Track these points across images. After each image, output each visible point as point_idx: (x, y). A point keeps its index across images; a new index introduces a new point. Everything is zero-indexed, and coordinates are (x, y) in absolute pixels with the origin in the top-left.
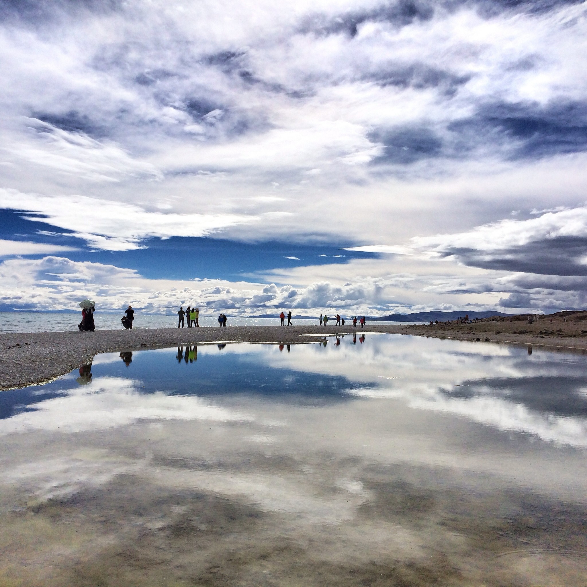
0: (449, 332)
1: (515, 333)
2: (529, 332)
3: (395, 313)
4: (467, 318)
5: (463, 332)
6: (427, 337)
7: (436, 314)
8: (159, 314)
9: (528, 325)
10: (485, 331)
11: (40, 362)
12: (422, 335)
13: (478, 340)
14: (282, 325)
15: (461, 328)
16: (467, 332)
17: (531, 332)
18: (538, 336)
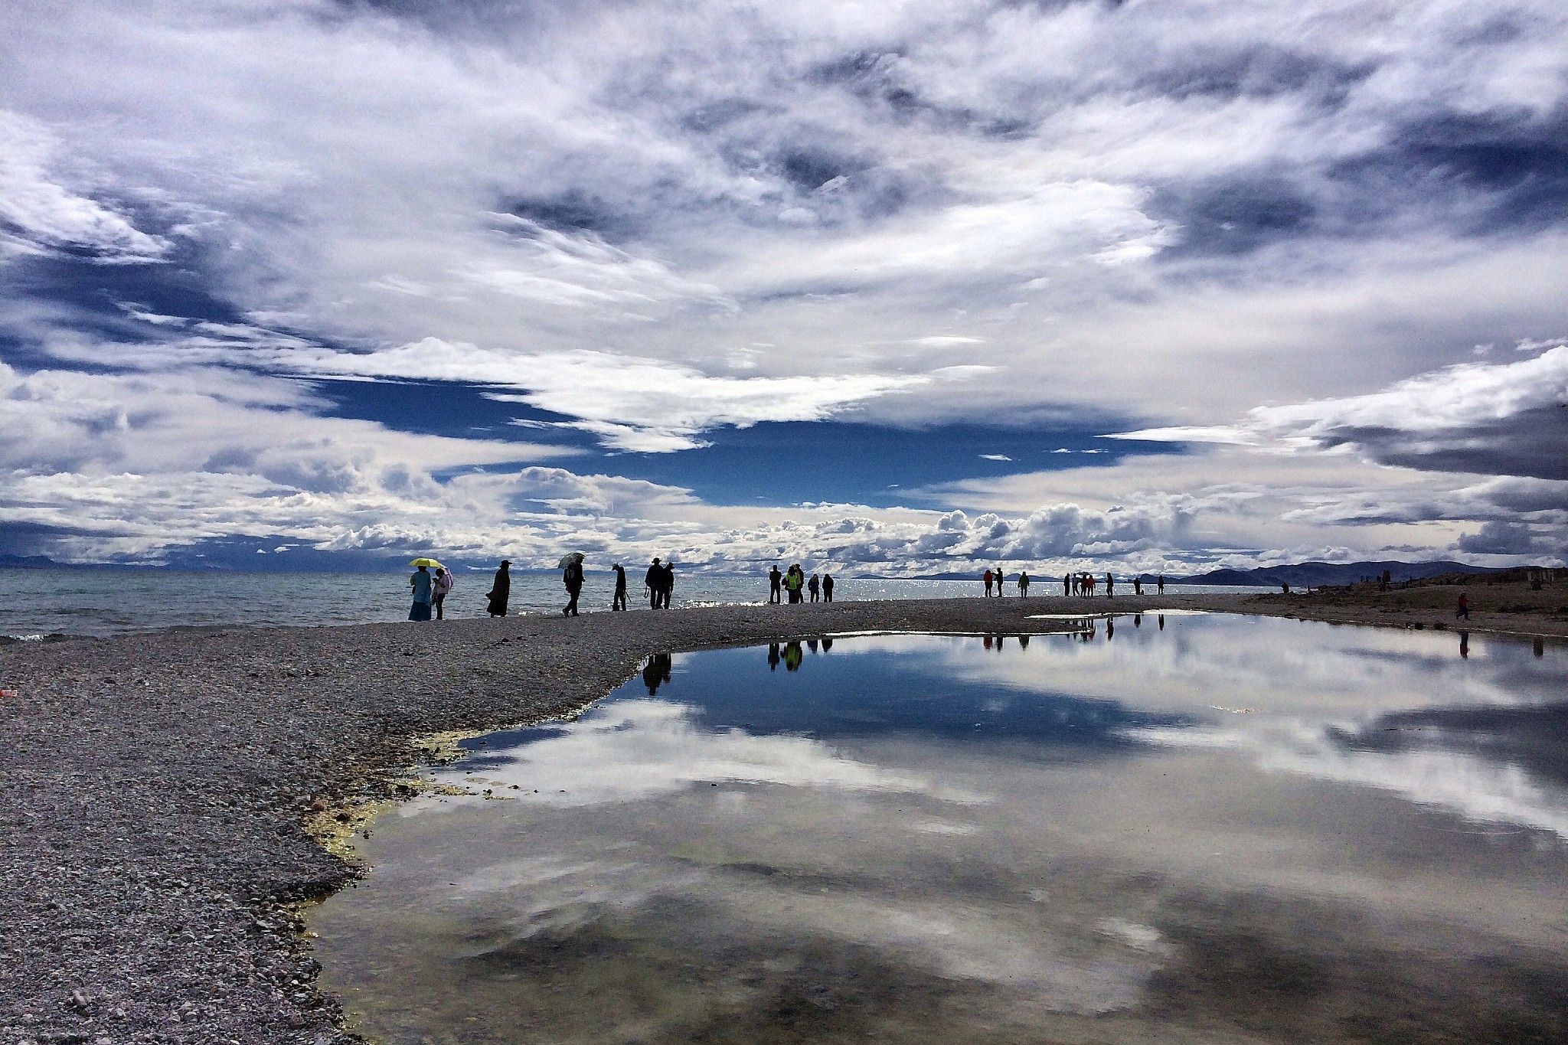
0: (1351, 610)
1: (1503, 610)
2: (1536, 608)
3: (1221, 568)
4: (1387, 578)
5: (1383, 608)
6: (1302, 620)
7: (1311, 570)
8: (738, 575)
9: (1534, 593)
10: (1433, 607)
11: (554, 674)
12: (1289, 616)
13: (1419, 627)
14: (987, 596)
15: (1378, 601)
16: (1391, 609)
17: (1540, 609)
18: (1556, 618)
